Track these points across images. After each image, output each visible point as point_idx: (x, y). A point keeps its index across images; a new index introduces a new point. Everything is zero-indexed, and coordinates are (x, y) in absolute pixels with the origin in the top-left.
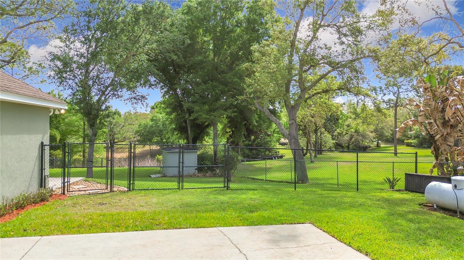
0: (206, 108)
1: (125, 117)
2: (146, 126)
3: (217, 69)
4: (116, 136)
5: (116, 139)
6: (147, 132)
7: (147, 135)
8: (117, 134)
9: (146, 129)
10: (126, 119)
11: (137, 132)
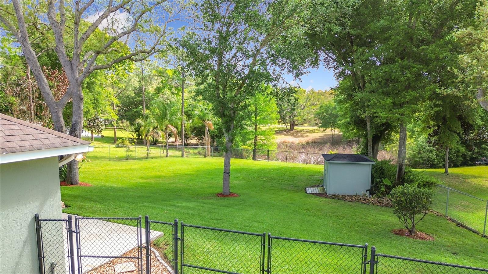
0: (388, 102)
1: (307, 97)
2: (328, 108)
3: (411, 39)
4: (296, 118)
5: (296, 121)
6: (329, 114)
7: (330, 118)
8: (297, 116)
9: (328, 111)
10: (307, 99)
11: (318, 114)
